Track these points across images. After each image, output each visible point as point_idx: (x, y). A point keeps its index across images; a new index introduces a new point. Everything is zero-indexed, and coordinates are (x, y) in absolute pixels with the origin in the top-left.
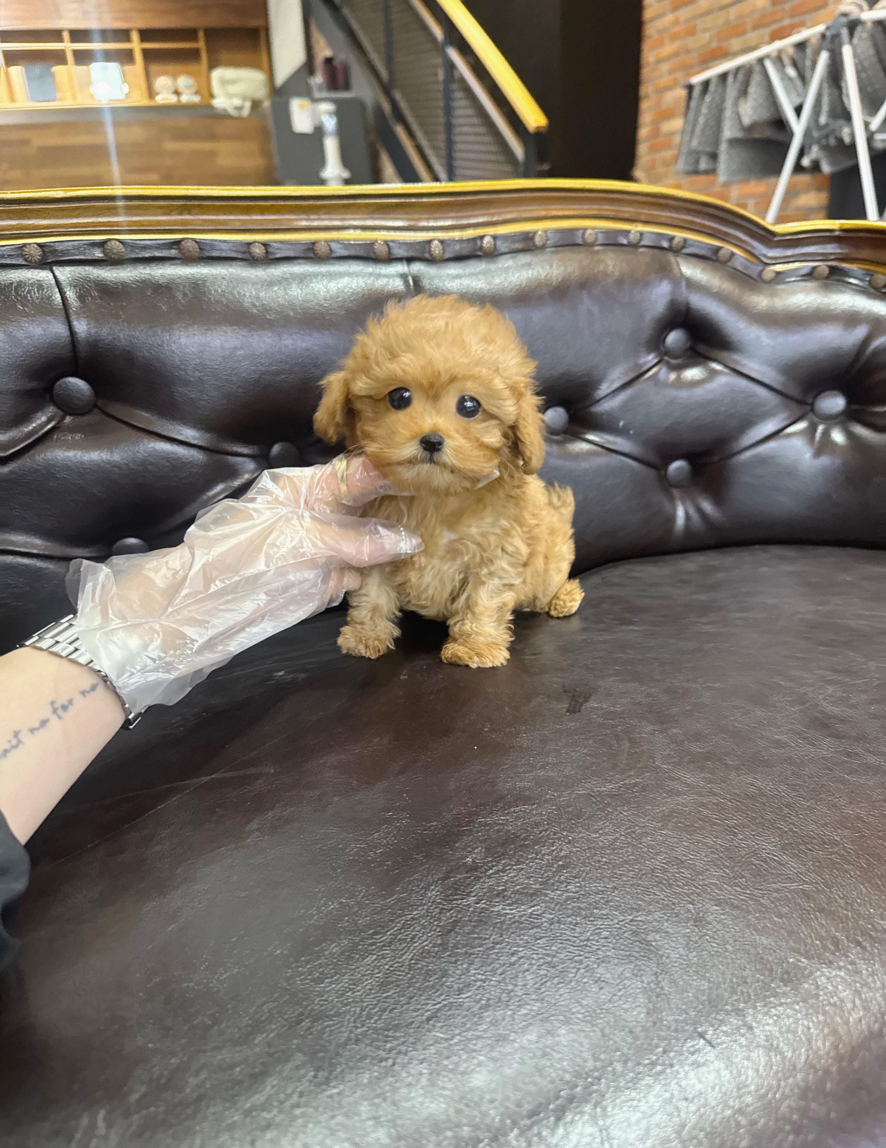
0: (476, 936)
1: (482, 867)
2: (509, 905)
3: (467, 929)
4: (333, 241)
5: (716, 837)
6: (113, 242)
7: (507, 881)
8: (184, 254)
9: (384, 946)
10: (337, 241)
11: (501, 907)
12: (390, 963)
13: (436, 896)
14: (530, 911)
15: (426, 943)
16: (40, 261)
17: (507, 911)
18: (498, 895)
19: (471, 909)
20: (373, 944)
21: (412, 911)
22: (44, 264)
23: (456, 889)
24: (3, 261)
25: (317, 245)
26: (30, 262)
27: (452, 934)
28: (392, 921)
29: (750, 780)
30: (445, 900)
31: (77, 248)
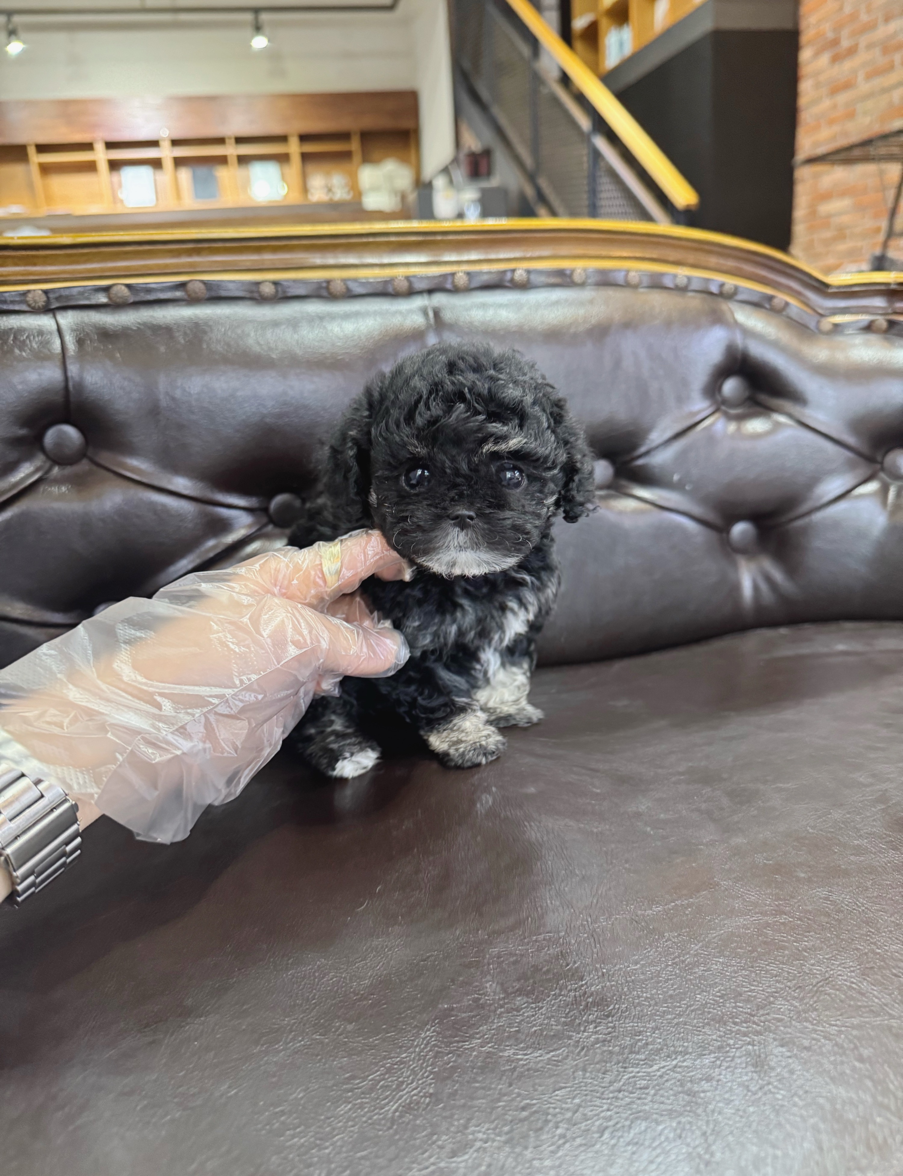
0: (478, 1085)
1: (491, 1004)
2: (522, 1049)
3: (467, 1077)
4: (349, 279)
6: (119, 287)
8: (189, 296)
9: (363, 1093)
10: (355, 280)
11: (512, 1051)
12: (369, 1114)
13: (432, 1037)
14: (548, 1056)
15: (415, 1092)
16: (44, 307)
17: (519, 1057)
18: (509, 1038)
19: (475, 1053)
20: (351, 1090)
22: (47, 310)
23: (457, 1030)
24: (5, 307)
25: (332, 283)
26: (33, 308)
27: (448, 1082)
28: (376, 1064)
30: (442, 1042)
31: (81, 294)
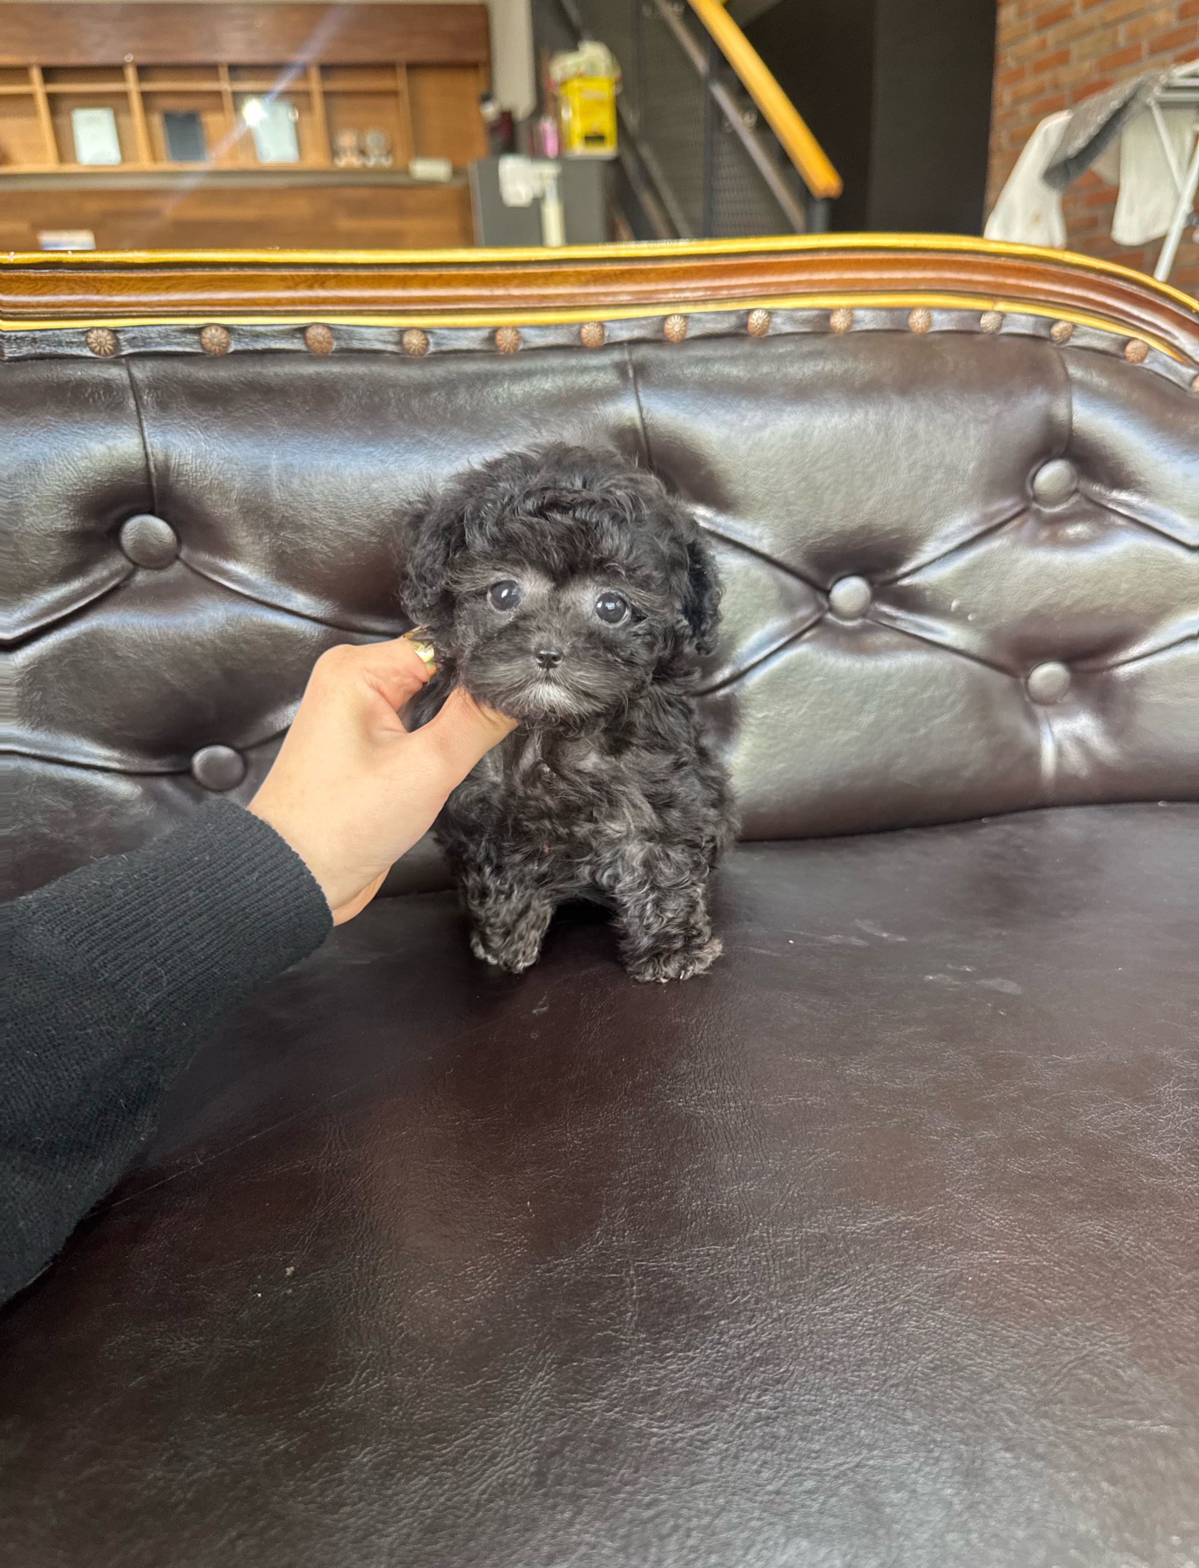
0: (594, 1466)
1: (627, 1347)
2: (659, 1419)
3: (581, 1454)
4: (523, 327)
5: (1026, 1328)
6: (214, 328)
7: (666, 1375)
8: (310, 346)
9: (444, 1463)
10: (531, 326)
11: (645, 1421)
12: (449, 1494)
14: (692, 1432)
15: (512, 1468)
16: (112, 352)
18: (644, 1401)
19: (596, 1419)
20: (427, 1458)
21: (501, 1410)
22: (118, 357)
23: (579, 1383)
24: (59, 351)
25: (500, 332)
26: (99, 353)
27: (558, 1458)
28: (466, 1423)
29: (1098, 1229)
30: (557, 1399)
31: (165, 336)
